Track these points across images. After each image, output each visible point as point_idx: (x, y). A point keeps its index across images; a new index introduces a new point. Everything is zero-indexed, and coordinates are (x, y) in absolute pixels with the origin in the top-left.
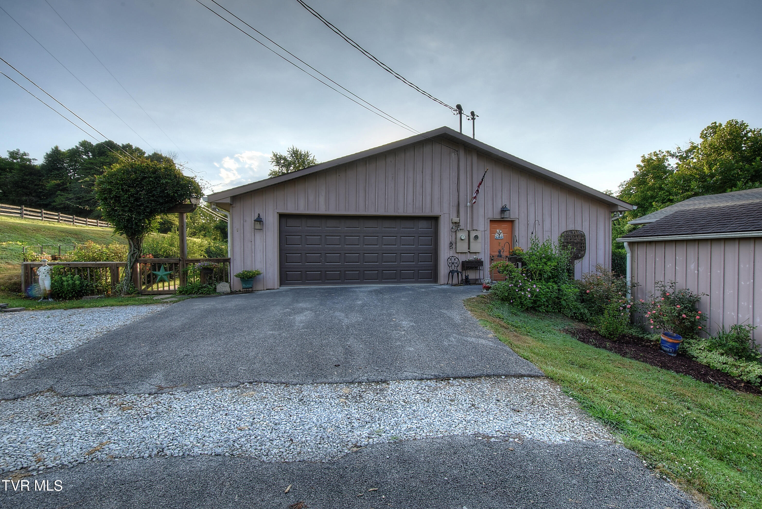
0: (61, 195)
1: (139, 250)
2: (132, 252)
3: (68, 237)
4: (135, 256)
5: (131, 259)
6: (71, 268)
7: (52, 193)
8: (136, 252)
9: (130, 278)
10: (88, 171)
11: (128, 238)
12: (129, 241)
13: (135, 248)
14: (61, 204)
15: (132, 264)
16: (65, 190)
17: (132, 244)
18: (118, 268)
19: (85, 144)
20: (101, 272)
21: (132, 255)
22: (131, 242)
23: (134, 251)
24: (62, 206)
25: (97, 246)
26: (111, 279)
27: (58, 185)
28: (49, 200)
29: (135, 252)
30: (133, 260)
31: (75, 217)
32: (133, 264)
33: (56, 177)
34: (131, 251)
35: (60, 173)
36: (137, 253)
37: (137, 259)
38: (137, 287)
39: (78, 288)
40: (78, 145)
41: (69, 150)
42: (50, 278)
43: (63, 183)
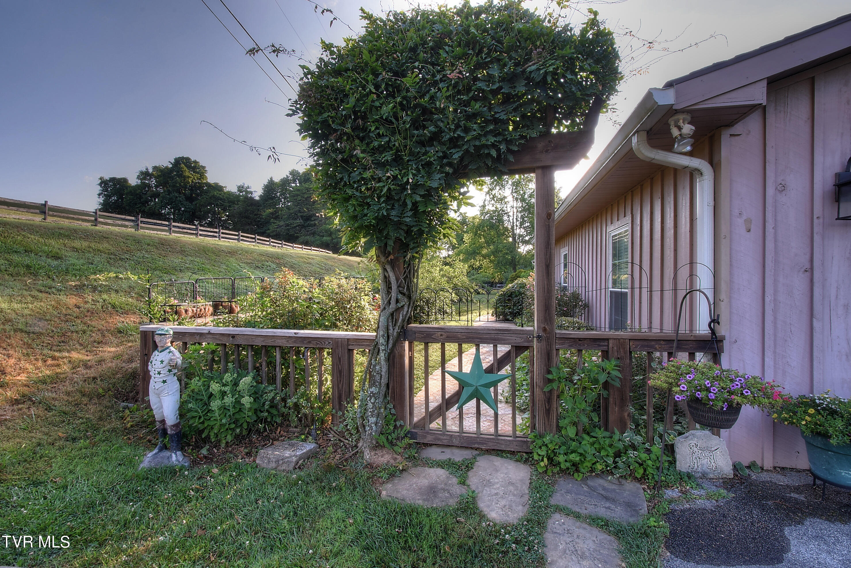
0: (274, 223)
1: (409, 298)
2: (393, 306)
3: (268, 262)
4: (401, 318)
5: (388, 329)
6: (238, 346)
7: (267, 222)
8: (403, 306)
9: (383, 389)
10: (295, 198)
11: (383, 259)
12: (385, 270)
13: (401, 293)
14: (274, 231)
15: (390, 346)
16: (277, 218)
17: (393, 279)
18: (351, 351)
19: (294, 173)
20: (309, 361)
21: (392, 314)
22: (392, 275)
23: (397, 301)
24: (274, 233)
25: (301, 282)
26: (332, 381)
27: (272, 214)
28: (265, 228)
29: (399, 305)
30: (394, 332)
31: (284, 243)
32: (394, 345)
33: (270, 206)
34: (389, 303)
35: (274, 202)
36: (406, 309)
37: (403, 327)
38: (403, 418)
39: (249, 416)
40: (288, 175)
41: (281, 179)
42: (177, 385)
43: (275, 211)
